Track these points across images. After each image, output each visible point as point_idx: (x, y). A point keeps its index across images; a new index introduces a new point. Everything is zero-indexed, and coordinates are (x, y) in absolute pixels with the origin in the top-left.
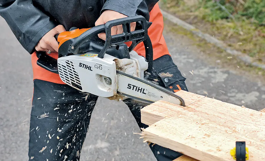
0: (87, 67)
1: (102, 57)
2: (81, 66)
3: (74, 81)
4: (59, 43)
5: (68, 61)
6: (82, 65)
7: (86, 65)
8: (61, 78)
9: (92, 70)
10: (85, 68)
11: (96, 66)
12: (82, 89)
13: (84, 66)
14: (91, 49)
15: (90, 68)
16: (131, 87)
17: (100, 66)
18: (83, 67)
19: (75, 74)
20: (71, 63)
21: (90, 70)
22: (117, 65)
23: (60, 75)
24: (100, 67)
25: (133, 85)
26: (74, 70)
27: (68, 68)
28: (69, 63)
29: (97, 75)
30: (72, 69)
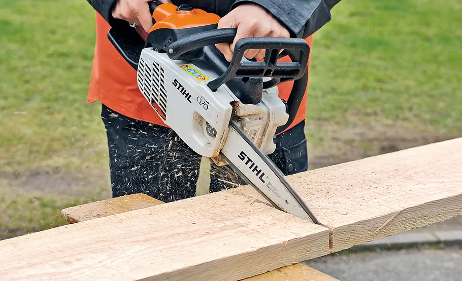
0: (184, 93)
1: (214, 90)
2: (176, 86)
3: (157, 100)
5: (158, 65)
6: (178, 85)
7: (183, 89)
8: (138, 82)
9: (191, 102)
10: (181, 92)
11: (199, 100)
12: (165, 120)
13: (181, 88)
15: (188, 97)
16: (244, 158)
17: (206, 103)
18: (178, 88)
19: (161, 90)
20: (160, 71)
21: (188, 99)
22: (234, 110)
24: (205, 104)
25: (248, 157)
26: (162, 83)
27: (154, 75)
28: (159, 68)
29: (196, 113)
30: (159, 79)
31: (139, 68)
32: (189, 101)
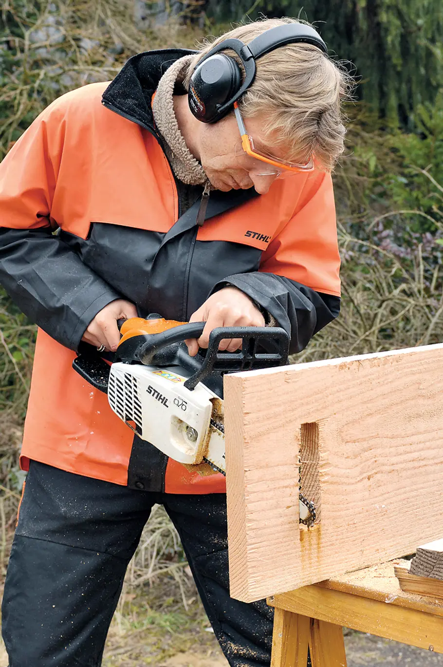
0: (160, 398)
1: (192, 389)
2: (150, 393)
3: (132, 415)
4: (121, 336)
5: (130, 376)
6: (153, 392)
7: (159, 394)
8: (110, 401)
9: (167, 407)
10: (156, 398)
11: (176, 402)
12: (141, 434)
13: (156, 394)
14: (176, 362)
15: (164, 401)
17: (184, 403)
18: (153, 395)
19: (135, 402)
20: (133, 381)
21: (164, 404)
22: (214, 409)
23: (109, 395)
24: (183, 405)
26: (136, 394)
27: (126, 388)
28: (131, 379)
29: (175, 417)
30: (132, 391)
31: (109, 390)
32: (166, 405)
